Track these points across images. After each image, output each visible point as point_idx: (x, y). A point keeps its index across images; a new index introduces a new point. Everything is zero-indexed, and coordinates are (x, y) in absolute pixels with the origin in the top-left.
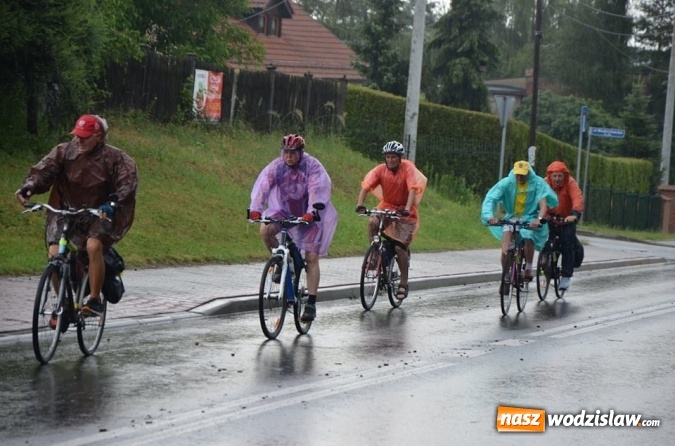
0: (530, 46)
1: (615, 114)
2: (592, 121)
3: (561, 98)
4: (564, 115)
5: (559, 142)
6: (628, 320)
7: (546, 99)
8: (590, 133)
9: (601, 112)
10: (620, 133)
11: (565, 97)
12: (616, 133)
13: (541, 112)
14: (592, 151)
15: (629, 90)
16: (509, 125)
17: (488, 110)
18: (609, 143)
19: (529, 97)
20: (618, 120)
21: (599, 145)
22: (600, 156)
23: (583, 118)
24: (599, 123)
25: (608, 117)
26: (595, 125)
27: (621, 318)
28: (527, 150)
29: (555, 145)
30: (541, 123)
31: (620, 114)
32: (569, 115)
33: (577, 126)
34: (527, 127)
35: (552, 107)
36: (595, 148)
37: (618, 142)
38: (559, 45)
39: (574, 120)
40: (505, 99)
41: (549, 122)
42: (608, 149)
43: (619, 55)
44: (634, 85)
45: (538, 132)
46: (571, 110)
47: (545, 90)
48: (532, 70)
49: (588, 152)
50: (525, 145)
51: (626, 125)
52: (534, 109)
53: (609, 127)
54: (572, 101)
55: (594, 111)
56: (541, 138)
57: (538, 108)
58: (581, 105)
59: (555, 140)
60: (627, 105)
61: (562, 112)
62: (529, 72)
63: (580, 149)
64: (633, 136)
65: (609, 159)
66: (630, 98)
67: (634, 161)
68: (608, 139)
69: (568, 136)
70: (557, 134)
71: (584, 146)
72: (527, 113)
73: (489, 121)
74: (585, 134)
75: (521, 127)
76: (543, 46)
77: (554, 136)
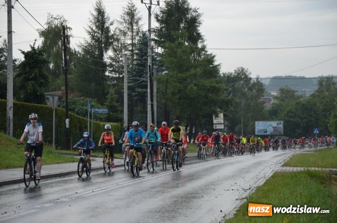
0: (62, 77)
1: (102, 104)
2: (92, 106)
3: (77, 99)
5: (79, 116)
6: (115, 188)
7: (72, 99)
8: (93, 111)
10: (106, 110)
11: (80, 98)
12: (104, 111)
14: (94, 120)
15: (108, 93)
16: (56, 110)
17: (46, 104)
19: (64, 99)
21: (97, 117)
22: (98, 122)
23: (89, 106)
26: (94, 108)
27: (113, 187)
28: (65, 121)
29: (77, 118)
30: (70, 110)
31: (105, 103)
32: (82, 106)
33: (87, 110)
34: (64, 110)
35: (74, 103)
37: (105, 116)
38: (75, 76)
39: (85, 108)
40: (53, 97)
41: (74, 109)
42: (101, 119)
44: (110, 91)
45: (69, 112)
46: (83, 103)
47: (71, 95)
49: (92, 121)
50: (64, 119)
51: (108, 108)
52: (67, 105)
54: (83, 100)
55: (93, 103)
56: (71, 115)
57: (69, 104)
58: (87, 101)
59: (77, 116)
60: (107, 100)
61: (79, 105)
62: (63, 88)
63: (89, 119)
64: (111, 113)
65: (102, 123)
66: (109, 96)
67: (115, 124)
68: (101, 114)
70: (78, 114)
71: (91, 118)
72: (63, 106)
73: (47, 108)
74: (91, 112)
75: (62, 111)
76: (69, 77)
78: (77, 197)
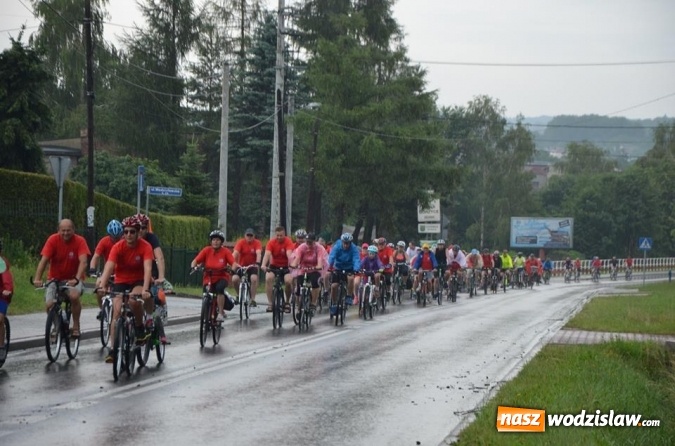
0: (84, 107)
1: (172, 173)
2: (149, 180)
3: (117, 158)
4: (121, 175)
5: (117, 201)
6: (190, 376)
7: (103, 160)
8: (148, 192)
9: (158, 171)
10: (178, 191)
11: (122, 157)
12: (173, 192)
13: (99, 173)
14: (150, 210)
15: (184, 149)
16: (66, 186)
17: (43, 171)
18: (167, 202)
19: (85, 158)
20: (175, 179)
21: (158, 204)
22: (159, 214)
23: (140, 178)
24: (157, 182)
25: (165, 176)
26: (152, 185)
27: (184, 374)
28: (85, 211)
29: (113, 205)
30: (99, 183)
31: (177, 172)
32: (126, 175)
33: (135, 185)
34: (85, 187)
35: (109, 167)
36: (153, 207)
37: (176, 201)
38: (113, 105)
39: (131, 179)
40: (60, 159)
41: (106, 182)
42: (167, 208)
43: (172, 115)
44: (188, 144)
45: (96, 192)
46: (128, 169)
47: (101, 150)
48: (86, 131)
49: (147, 211)
50: (83, 205)
51: (183, 184)
52: (91, 170)
53: (166, 186)
54: (129, 161)
55: (151, 170)
56: (99, 198)
57: (95, 169)
58: (138, 164)
59: (113, 200)
60: (183, 164)
61: (119, 172)
62: (84, 133)
63: (139, 208)
64: (190, 195)
65: (168, 217)
66: (185, 157)
67: (198, 219)
68: (166, 198)
69: (127, 195)
70: (115, 194)
71: (143, 206)
72: (84, 174)
73: (45, 182)
74: (143, 193)
75: (78, 187)
76: (97, 107)
77: (112, 196)
78: (102, 398)
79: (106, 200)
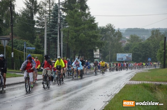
0: (10, 28)
1: (33, 44)
2: (27, 45)
3: (19, 40)
4: (20, 44)
5: (19, 51)
6: (38, 94)
7: (15, 41)
8: (27, 48)
9: (29, 43)
10: (34, 48)
11: (20, 40)
12: (33, 48)
13: (14, 44)
14: (27, 53)
15: (36, 38)
18: (32, 51)
19: (11, 40)
20: (33, 45)
21: (30, 52)
23: (25, 45)
24: (29, 46)
25: (31, 44)
26: (28, 47)
27: (36, 93)
28: (11, 53)
31: (34, 44)
32: (21, 44)
33: (24, 47)
34: (11, 47)
35: (17, 42)
36: (28, 52)
37: (34, 51)
38: (18, 27)
39: (23, 45)
41: (16, 46)
42: (32, 53)
43: (33, 29)
44: (37, 37)
45: (14, 49)
46: (22, 43)
47: (15, 38)
48: (11, 34)
49: (26, 53)
50: (11, 52)
52: (12, 43)
53: (31, 47)
54: (22, 41)
55: (27, 43)
56: (15, 50)
58: (24, 42)
59: (18, 51)
60: (35, 41)
61: (19, 44)
62: (10, 34)
63: (24, 53)
64: (37, 49)
65: (32, 55)
66: (36, 40)
68: (31, 50)
69: (22, 49)
71: (26, 52)
74: (26, 49)
75: (9, 48)
76: (13, 27)
77: (18, 50)
78: (16, 100)
79: (16, 51)
